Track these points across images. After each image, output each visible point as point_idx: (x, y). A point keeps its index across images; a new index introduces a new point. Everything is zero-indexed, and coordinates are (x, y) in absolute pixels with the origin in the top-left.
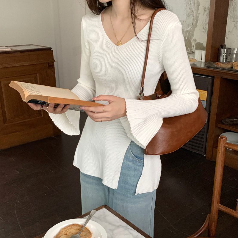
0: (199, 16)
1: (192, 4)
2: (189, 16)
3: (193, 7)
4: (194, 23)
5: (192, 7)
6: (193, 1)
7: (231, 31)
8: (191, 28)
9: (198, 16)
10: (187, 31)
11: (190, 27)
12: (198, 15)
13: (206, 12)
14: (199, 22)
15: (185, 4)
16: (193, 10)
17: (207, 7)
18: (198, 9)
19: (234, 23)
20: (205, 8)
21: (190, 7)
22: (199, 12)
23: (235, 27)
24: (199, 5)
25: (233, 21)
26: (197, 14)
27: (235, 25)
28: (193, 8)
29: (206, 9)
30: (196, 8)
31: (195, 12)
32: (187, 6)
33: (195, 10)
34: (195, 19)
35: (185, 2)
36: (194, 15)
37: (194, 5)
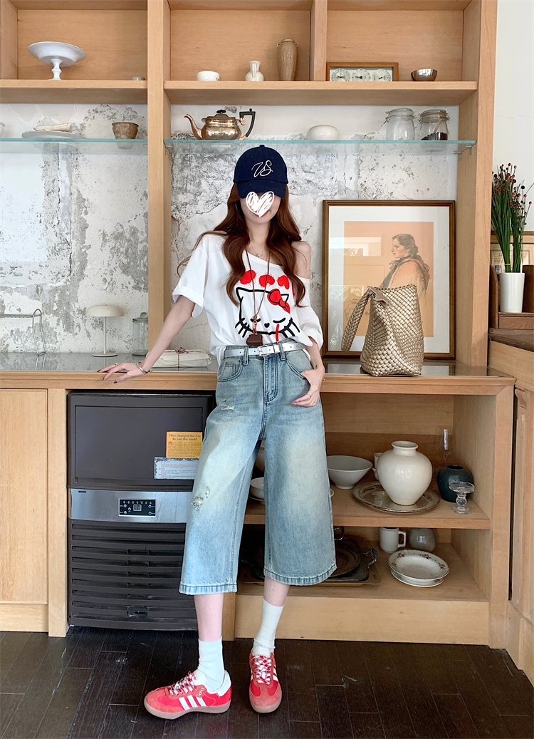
0: (87, 252)
1: (63, 225)
2: (55, 251)
3: (66, 231)
4: (75, 269)
5: (63, 231)
6: (66, 217)
8: (66, 283)
9: (85, 252)
10: (56, 289)
11: (64, 280)
12: (83, 250)
13: (108, 244)
14: (89, 266)
15: (41, 222)
16: (68, 238)
17: (109, 232)
18: (83, 236)
20: (104, 235)
21: (58, 231)
22: (86, 244)
24: (85, 227)
26: (81, 249)
28: (67, 234)
29: (107, 238)
30: (76, 234)
31: (74, 242)
32: (47, 228)
33: (74, 237)
34: (77, 260)
35: (39, 219)
36: (73, 251)
37: (69, 226)
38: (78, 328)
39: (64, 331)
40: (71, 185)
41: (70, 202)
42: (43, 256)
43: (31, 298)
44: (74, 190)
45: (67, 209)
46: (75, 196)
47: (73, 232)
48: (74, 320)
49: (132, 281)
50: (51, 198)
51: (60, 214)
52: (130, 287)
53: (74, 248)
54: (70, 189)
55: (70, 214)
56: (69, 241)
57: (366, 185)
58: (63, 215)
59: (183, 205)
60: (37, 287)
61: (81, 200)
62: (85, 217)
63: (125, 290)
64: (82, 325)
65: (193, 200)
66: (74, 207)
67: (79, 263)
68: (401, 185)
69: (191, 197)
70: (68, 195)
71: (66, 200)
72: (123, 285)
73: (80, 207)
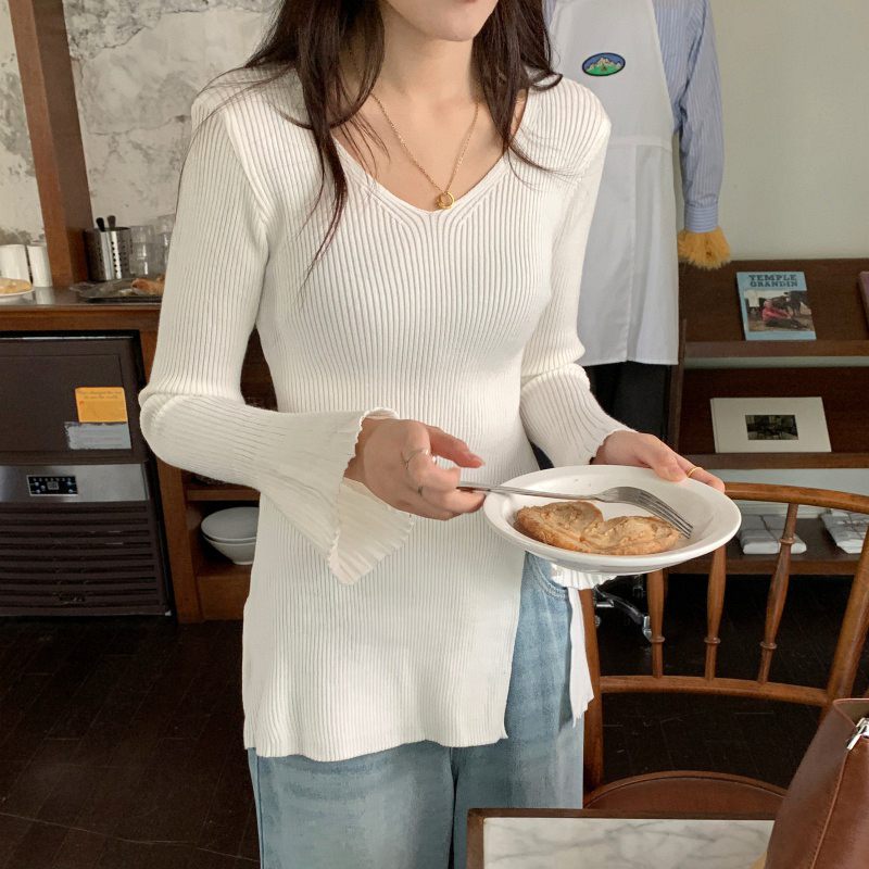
7: (100, 168)
19: (107, 138)
23: (114, 156)
25: (100, 134)
27: (109, 145)
49: (24, 163)
52: (22, 171)
59: (81, 34)
63: (15, 177)
65: (96, 25)
69: (93, 19)
72: (10, 169)
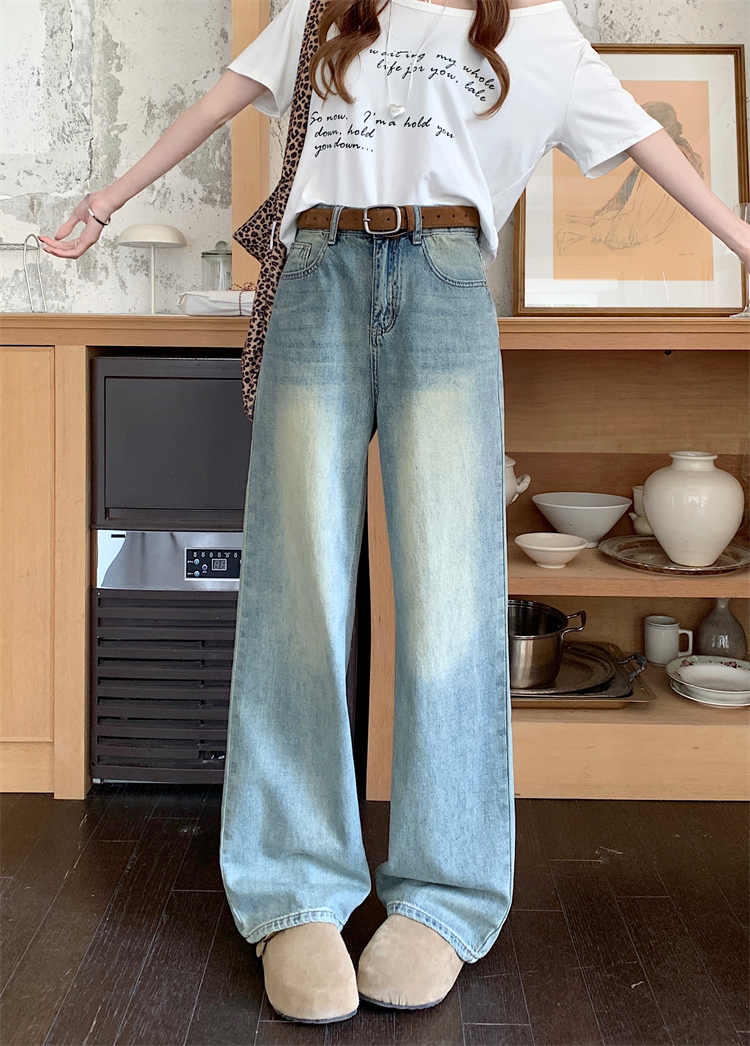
0: (120, 136)
1: (78, 89)
2: (64, 136)
3: (83, 100)
4: (99, 167)
5: (78, 99)
6: (83, 76)
8: (82, 192)
9: (116, 136)
10: (65, 203)
11: (79, 186)
12: (112, 134)
13: (157, 122)
14: (123, 162)
15: (39, 84)
16: (87, 111)
17: (158, 100)
18: (113, 108)
20: (151, 106)
21: (68, 99)
22: (118, 123)
24: (116, 92)
26: (109, 132)
28: (85, 105)
29: (156, 111)
30: (100, 105)
31: (97, 119)
32: (49, 94)
33: (98, 111)
34: (102, 151)
35: (36, 78)
36: (96, 135)
37: (88, 91)
38: (103, 273)
39: (80, 278)
40: (93, 19)
41: (91, 48)
42: (42, 145)
43: (20, 218)
44: (97, 28)
45: (86, 61)
46: (100, 37)
47: (96, 102)
48: (97, 257)
49: (200, 189)
50: (57, 41)
51: (72, 71)
52: (196, 199)
53: (98, 130)
54: (90, 25)
55: (90, 70)
56: (88, 117)
57: (612, 17)
58: (79, 72)
60: (32, 199)
61: (110, 46)
62: (118, 75)
63: (187, 205)
64: (110, 266)
66: (97, 59)
67: (105, 156)
68: (673, 18)
70: (87, 37)
71: (84, 45)
72: (183, 195)
73: (108, 58)
